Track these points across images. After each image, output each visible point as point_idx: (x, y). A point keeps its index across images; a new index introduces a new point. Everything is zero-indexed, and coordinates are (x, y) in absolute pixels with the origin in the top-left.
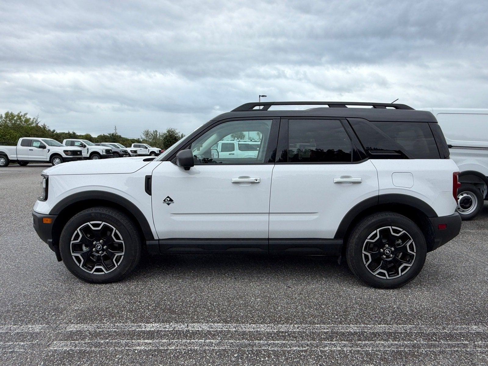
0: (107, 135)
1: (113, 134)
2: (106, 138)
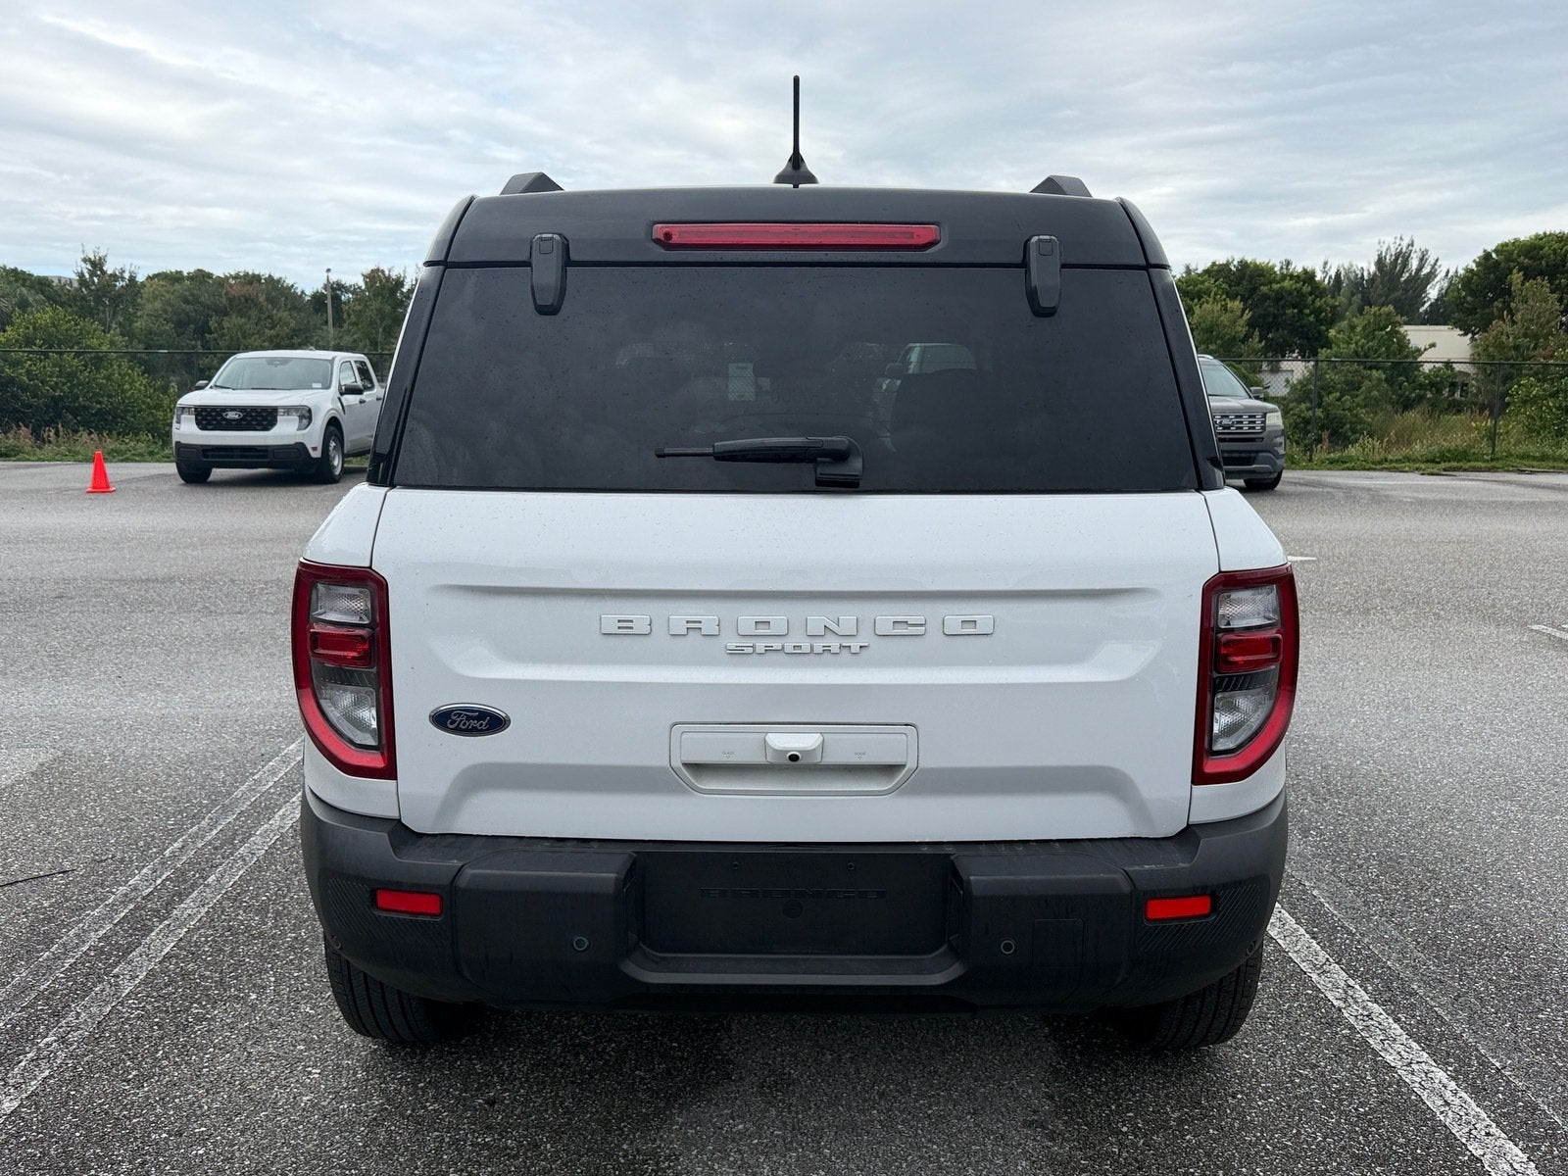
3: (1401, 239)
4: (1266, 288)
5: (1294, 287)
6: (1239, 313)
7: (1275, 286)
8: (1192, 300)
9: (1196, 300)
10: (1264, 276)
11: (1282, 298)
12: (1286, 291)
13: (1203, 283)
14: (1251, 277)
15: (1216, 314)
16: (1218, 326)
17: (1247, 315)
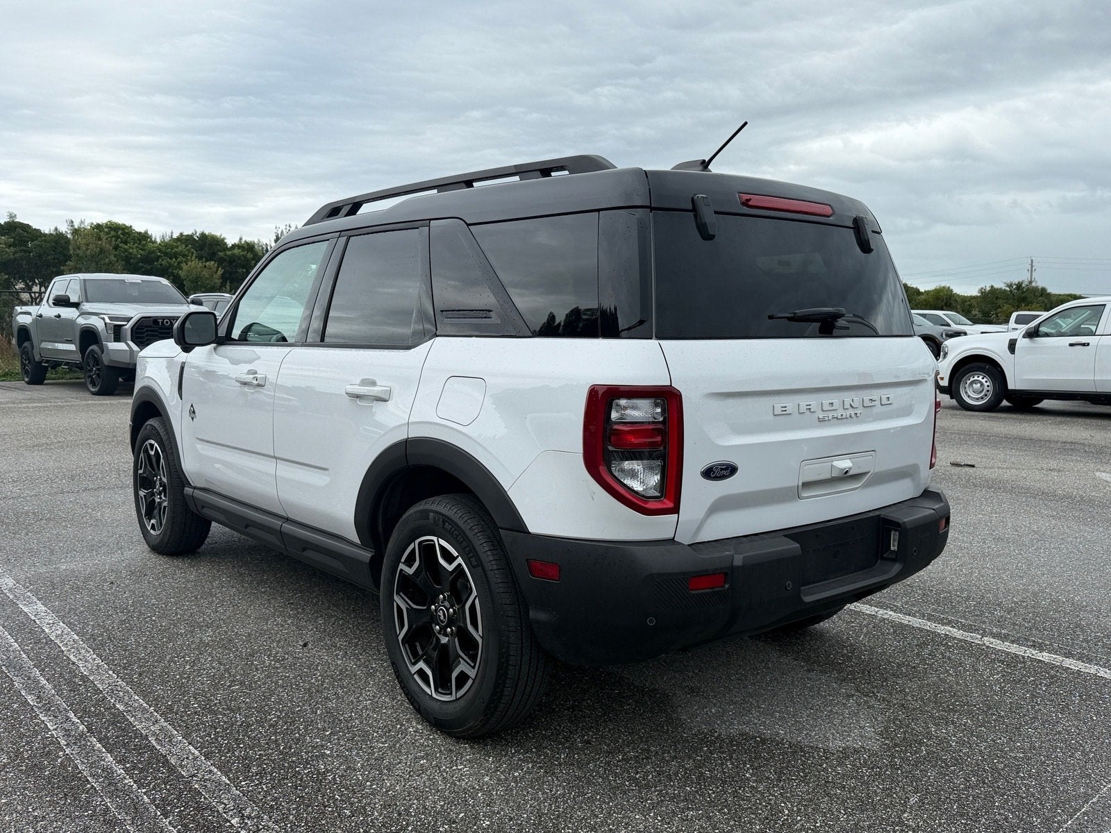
0: (1003, 286)
1: (1019, 286)
2: (997, 298)
3: (290, 226)
4: (222, 254)
5: (241, 253)
6: (215, 270)
7: (229, 253)
8: (171, 259)
9: (174, 259)
10: (220, 245)
11: (234, 261)
12: (237, 256)
13: (177, 247)
14: (211, 245)
15: (199, 270)
16: (201, 278)
17: (220, 272)
